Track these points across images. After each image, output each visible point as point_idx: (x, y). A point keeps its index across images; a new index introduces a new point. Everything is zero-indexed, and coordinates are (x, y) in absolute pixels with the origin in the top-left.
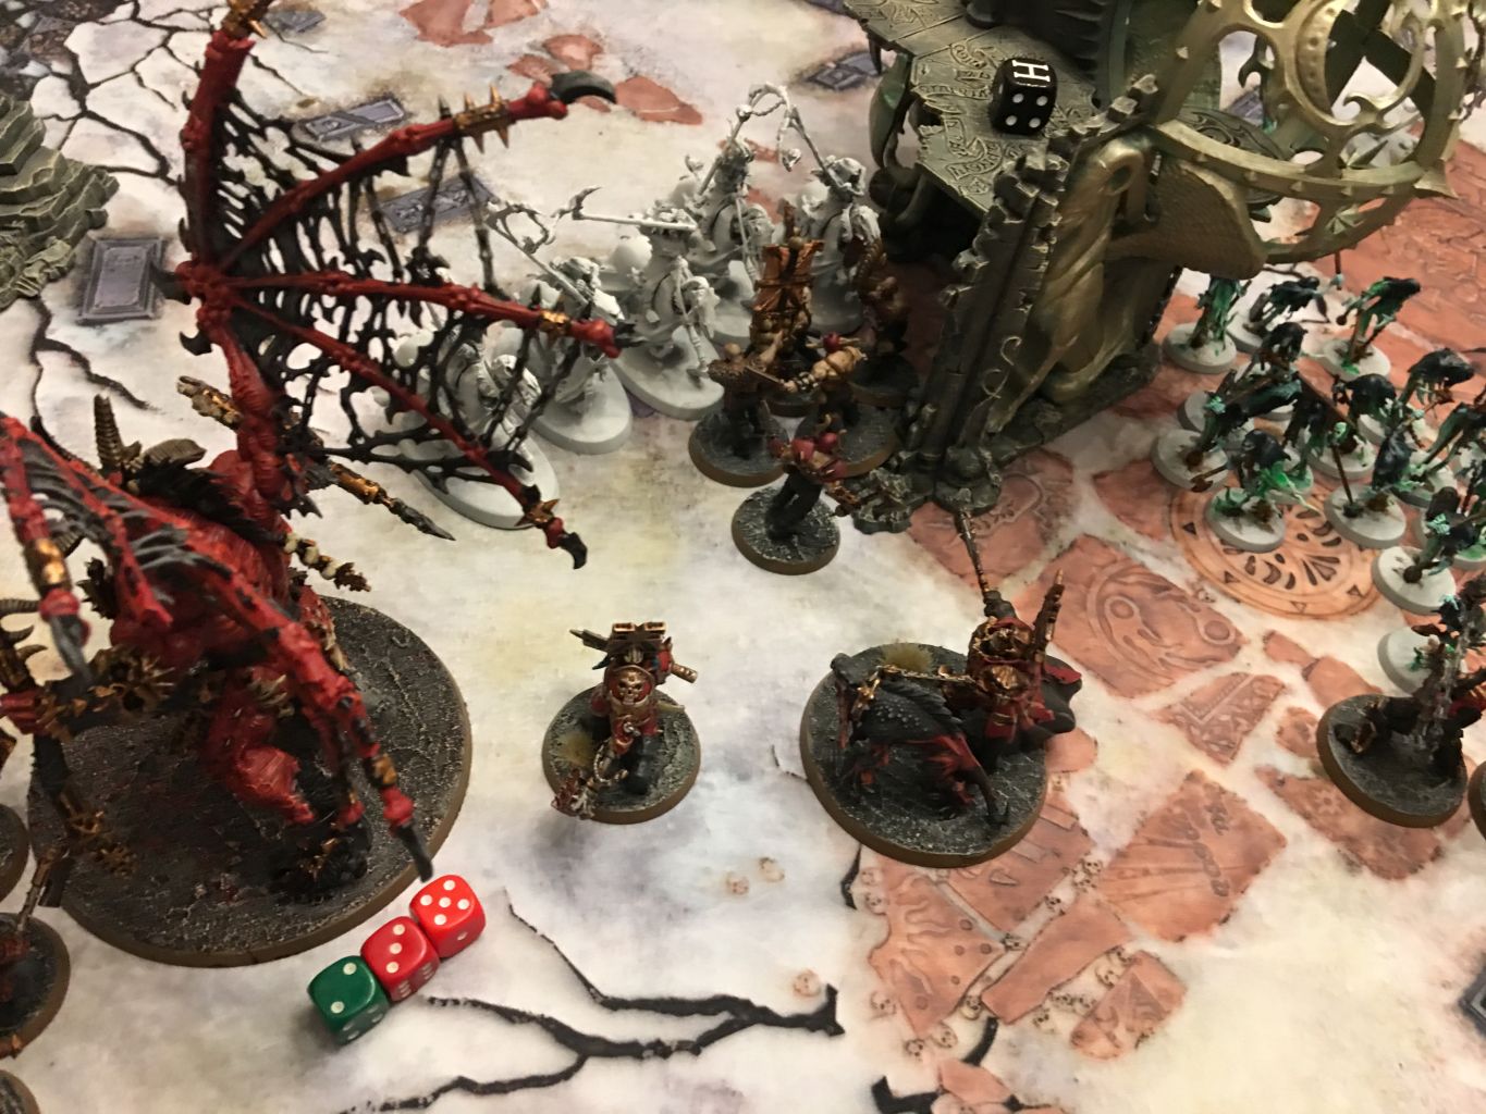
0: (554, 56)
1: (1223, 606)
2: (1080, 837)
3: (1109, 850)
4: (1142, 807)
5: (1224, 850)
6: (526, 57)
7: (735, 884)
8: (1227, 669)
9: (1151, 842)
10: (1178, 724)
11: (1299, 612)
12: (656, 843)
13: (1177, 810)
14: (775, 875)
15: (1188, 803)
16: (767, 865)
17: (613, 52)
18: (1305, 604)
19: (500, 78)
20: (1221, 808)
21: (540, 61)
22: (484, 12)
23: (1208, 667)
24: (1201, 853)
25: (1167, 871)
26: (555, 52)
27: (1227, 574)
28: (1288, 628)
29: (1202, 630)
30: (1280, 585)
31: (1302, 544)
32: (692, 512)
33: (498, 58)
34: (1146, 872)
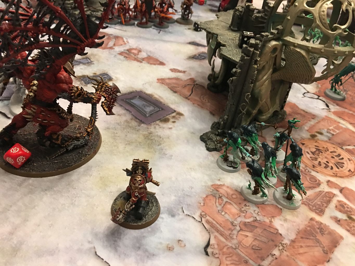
0: (129, 52)
1: (313, 173)
2: (279, 235)
3: (289, 240)
4: (298, 227)
5: (325, 240)
6: (122, 52)
7: (170, 247)
8: (318, 190)
9: (302, 238)
10: (305, 205)
11: (336, 176)
12: (145, 234)
13: (309, 229)
14: (183, 245)
15: (312, 227)
16: (180, 242)
17: (144, 51)
18: (337, 174)
19: (116, 56)
20: (322, 229)
21: (126, 53)
22: (113, 43)
23: (312, 189)
24: (318, 241)
25: (308, 246)
26: (129, 51)
27: (313, 165)
28: (333, 179)
29: (308, 179)
30: (329, 169)
31: (333, 159)
32: (160, 147)
33: (116, 52)
34: (301, 247)
